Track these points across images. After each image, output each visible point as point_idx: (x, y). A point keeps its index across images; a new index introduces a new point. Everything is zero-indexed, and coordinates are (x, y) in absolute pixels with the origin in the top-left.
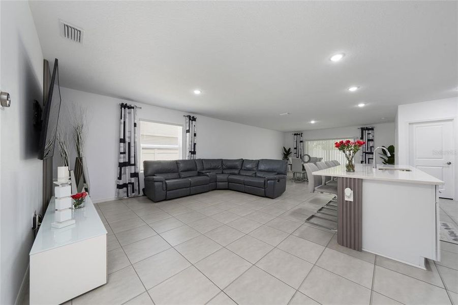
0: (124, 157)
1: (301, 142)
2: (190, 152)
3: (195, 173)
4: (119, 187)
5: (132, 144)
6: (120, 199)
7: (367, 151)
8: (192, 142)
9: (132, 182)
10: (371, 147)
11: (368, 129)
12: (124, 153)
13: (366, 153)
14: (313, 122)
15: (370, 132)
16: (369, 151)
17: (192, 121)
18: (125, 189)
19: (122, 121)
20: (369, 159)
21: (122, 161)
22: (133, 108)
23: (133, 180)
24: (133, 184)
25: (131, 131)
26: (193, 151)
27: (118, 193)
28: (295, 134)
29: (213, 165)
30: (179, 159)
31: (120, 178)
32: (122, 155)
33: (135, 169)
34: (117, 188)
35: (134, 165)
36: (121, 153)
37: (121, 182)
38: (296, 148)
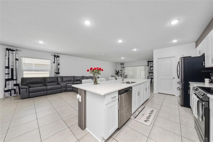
0: (8, 76)
1: (123, 67)
2: (55, 73)
3: (56, 83)
4: (5, 91)
5: (14, 69)
6: (5, 98)
7: (150, 72)
8: (56, 68)
9: (14, 88)
10: (152, 70)
11: (151, 62)
12: (8, 74)
13: (150, 73)
14: (123, 58)
15: (151, 63)
16: (151, 72)
17: (57, 57)
18: (9, 92)
19: (7, 57)
20: (151, 75)
21: (7, 78)
22: (15, 51)
23: (15, 88)
24: (15, 90)
25: (13, 63)
26: (57, 72)
27: (5, 95)
28: (121, 64)
29: (69, 79)
30: (47, 76)
31: (5, 87)
32: (7, 75)
33: (16, 82)
34: (4, 92)
35: (16, 80)
36: (6, 74)
37: (6, 89)
38: (121, 71)
